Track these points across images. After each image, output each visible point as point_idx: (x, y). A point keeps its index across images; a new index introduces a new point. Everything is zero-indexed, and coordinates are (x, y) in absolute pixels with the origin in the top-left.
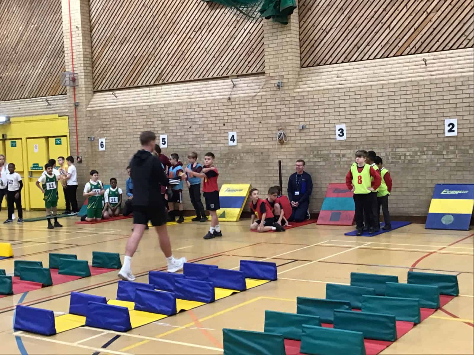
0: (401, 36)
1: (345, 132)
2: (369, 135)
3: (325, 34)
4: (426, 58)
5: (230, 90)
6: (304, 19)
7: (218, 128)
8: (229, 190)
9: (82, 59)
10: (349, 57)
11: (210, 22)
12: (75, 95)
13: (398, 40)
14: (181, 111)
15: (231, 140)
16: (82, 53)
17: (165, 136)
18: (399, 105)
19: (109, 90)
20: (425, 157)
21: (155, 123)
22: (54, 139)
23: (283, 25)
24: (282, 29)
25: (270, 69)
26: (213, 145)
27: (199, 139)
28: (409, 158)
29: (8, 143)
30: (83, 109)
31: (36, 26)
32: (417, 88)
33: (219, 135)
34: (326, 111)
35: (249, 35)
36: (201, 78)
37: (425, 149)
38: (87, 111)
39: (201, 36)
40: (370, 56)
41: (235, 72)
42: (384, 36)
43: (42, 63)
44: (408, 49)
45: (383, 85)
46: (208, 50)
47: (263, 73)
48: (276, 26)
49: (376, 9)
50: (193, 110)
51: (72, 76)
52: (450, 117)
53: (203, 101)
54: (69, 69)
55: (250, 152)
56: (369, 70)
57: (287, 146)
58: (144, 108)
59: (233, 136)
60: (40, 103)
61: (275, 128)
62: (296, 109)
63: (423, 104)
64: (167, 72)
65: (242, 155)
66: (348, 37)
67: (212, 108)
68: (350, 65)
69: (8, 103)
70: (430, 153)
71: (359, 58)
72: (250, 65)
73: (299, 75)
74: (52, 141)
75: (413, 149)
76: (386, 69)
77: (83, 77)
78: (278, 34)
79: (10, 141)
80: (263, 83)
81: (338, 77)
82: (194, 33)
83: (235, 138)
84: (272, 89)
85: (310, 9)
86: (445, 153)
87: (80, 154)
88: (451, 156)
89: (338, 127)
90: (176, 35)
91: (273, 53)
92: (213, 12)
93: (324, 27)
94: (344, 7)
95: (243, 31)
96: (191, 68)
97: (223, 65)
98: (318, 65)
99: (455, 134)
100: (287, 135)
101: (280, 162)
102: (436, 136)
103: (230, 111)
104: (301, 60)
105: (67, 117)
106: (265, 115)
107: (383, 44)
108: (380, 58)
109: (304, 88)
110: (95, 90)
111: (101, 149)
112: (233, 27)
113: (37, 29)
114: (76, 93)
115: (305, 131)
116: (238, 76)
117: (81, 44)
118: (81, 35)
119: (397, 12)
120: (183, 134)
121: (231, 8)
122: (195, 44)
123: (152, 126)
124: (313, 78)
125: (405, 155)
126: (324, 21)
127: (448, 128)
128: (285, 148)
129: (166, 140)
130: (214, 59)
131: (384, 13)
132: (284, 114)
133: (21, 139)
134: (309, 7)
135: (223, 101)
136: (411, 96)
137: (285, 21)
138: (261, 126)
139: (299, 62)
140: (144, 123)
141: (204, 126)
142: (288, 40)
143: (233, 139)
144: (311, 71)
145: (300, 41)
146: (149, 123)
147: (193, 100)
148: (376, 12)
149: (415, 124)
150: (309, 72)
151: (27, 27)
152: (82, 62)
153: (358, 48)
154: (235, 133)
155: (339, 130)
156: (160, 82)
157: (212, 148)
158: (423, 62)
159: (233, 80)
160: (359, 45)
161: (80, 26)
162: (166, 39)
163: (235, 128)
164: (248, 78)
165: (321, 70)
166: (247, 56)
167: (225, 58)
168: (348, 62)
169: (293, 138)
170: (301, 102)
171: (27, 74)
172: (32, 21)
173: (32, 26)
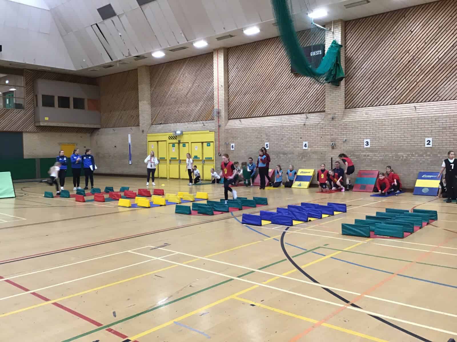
0: (402, 94)
1: (369, 143)
2: (382, 145)
3: (359, 91)
4: (416, 106)
5: (305, 120)
6: (348, 83)
7: (297, 140)
8: (302, 172)
9: (224, 102)
10: (373, 104)
11: (295, 84)
12: (219, 121)
13: (400, 96)
14: (277, 130)
15: (304, 146)
16: (224, 99)
17: (268, 143)
18: (400, 130)
19: (237, 119)
20: (413, 157)
21: (263, 136)
22: (206, 143)
23: (336, 87)
24: (336, 89)
25: (328, 109)
26: (294, 149)
27: (286, 145)
28: (405, 158)
30: (223, 128)
32: (410, 121)
33: (298, 143)
34: (359, 132)
35: (317, 91)
36: (288, 113)
37: (414, 153)
38: (225, 129)
39: (289, 91)
40: (384, 104)
41: (308, 110)
42: (392, 94)
43: (201, 104)
44: (406, 101)
45: (391, 119)
46: (293, 99)
47: (324, 111)
48: (333, 87)
49: (388, 79)
50: (283, 130)
51: (217, 111)
52: (428, 137)
53: (289, 125)
54: (216, 107)
55: (315, 152)
56: (384, 111)
57: (336, 150)
58: (257, 128)
59: (306, 144)
60: (199, 124)
61: (329, 141)
62: (342, 131)
63: (413, 129)
64: (270, 110)
65: (310, 154)
66: (373, 93)
67: (295, 129)
68: (373, 108)
69: (182, 124)
70: (417, 155)
71: (378, 105)
72: (316, 107)
73: (344, 112)
74: (205, 144)
75: (407, 153)
76: (393, 110)
77: (224, 111)
78: (334, 91)
79: (182, 144)
80: (324, 117)
81: (366, 114)
82: (285, 90)
83: (307, 145)
84: (329, 120)
85: (351, 78)
86: (424, 155)
87: (220, 152)
88: (428, 157)
89: (365, 140)
90: (275, 91)
91: (330, 101)
92: (297, 78)
93: (359, 88)
94: (371, 78)
95: (313, 89)
96: (283, 108)
97: (301, 107)
98: (355, 108)
99: (431, 146)
100: (336, 144)
101: (332, 158)
102: (420, 147)
103: (304, 131)
104: (345, 105)
105: (214, 132)
106: (324, 133)
107: (392, 97)
108: (390, 105)
109: (347, 120)
110: (229, 118)
111: (232, 149)
112: (307, 87)
113: (199, 86)
114: (220, 119)
115: (347, 142)
116: (309, 113)
117: (223, 94)
118: (223, 90)
119: (400, 81)
120: (278, 142)
121: (307, 77)
122: (286, 96)
123: (261, 138)
124: (352, 115)
125: (403, 156)
126: (360, 84)
127: (426, 143)
128: (335, 151)
129: (268, 145)
130: (296, 103)
131: (393, 81)
132: (335, 133)
133: (188, 143)
134: (351, 77)
135: (301, 125)
136: (407, 125)
137: (338, 85)
138: (322, 139)
139: (344, 106)
140: (257, 136)
141: (290, 139)
142: (339, 94)
143: (305, 146)
144: (351, 111)
145: (345, 95)
146: (259, 136)
147: (284, 125)
148: (388, 81)
149: (409, 140)
150: (350, 111)
151: (193, 85)
152: (224, 104)
153: (378, 99)
154: (307, 143)
155: (366, 142)
156: (266, 115)
157: (294, 150)
158: (414, 108)
159: (307, 115)
160: (378, 98)
161: (223, 85)
162: (270, 92)
163: (307, 140)
164: (315, 114)
165: (357, 111)
166: (315, 102)
167: (303, 103)
168: (372, 106)
169: (340, 146)
170: (345, 127)
171: (192, 109)
172: (196, 82)
173: (196, 85)
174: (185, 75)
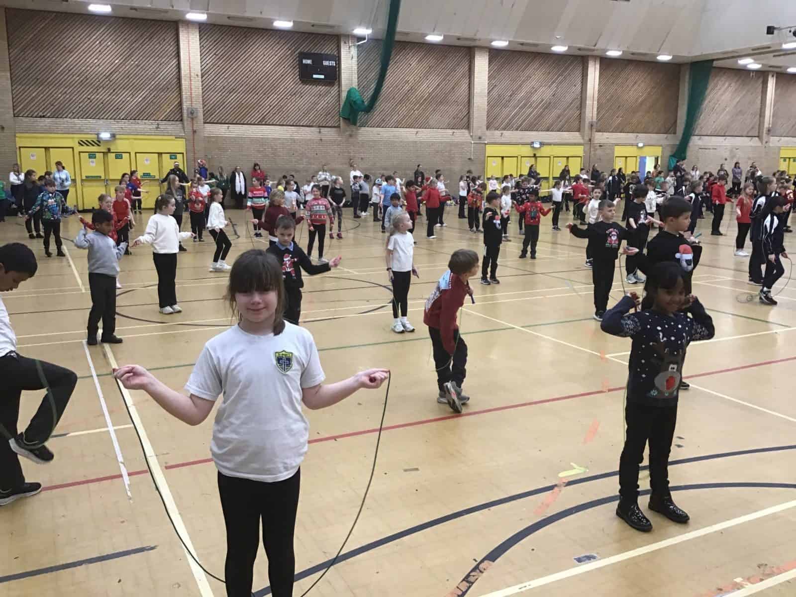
7: (313, 156)
9: (201, 98)
14: (287, 144)
16: (201, 94)
22: (168, 154)
25: (345, 126)
26: (309, 166)
27: (299, 162)
29: (111, 156)
30: (200, 135)
31: (137, 63)
33: (313, 160)
34: (375, 151)
38: (205, 136)
54: (187, 104)
55: (333, 170)
61: (348, 158)
62: (360, 149)
67: (309, 144)
74: (166, 156)
77: (201, 112)
79: (114, 154)
80: (338, 133)
84: (346, 137)
90: (276, 95)
105: (184, 140)
109: (362, 138)
110: (205, 121)
114: (194, 122)
115: (364, 161)
132: (353, 151)
133: (130, 153)
135: (317, 140)
141: (303, 154)
147: (295, 138)
156: (263, 123)
159: (318, 129)
170: (362, 146)
171: (124, 100)
172: (132, 58)
173: (132, 63)
174: (106, 43)
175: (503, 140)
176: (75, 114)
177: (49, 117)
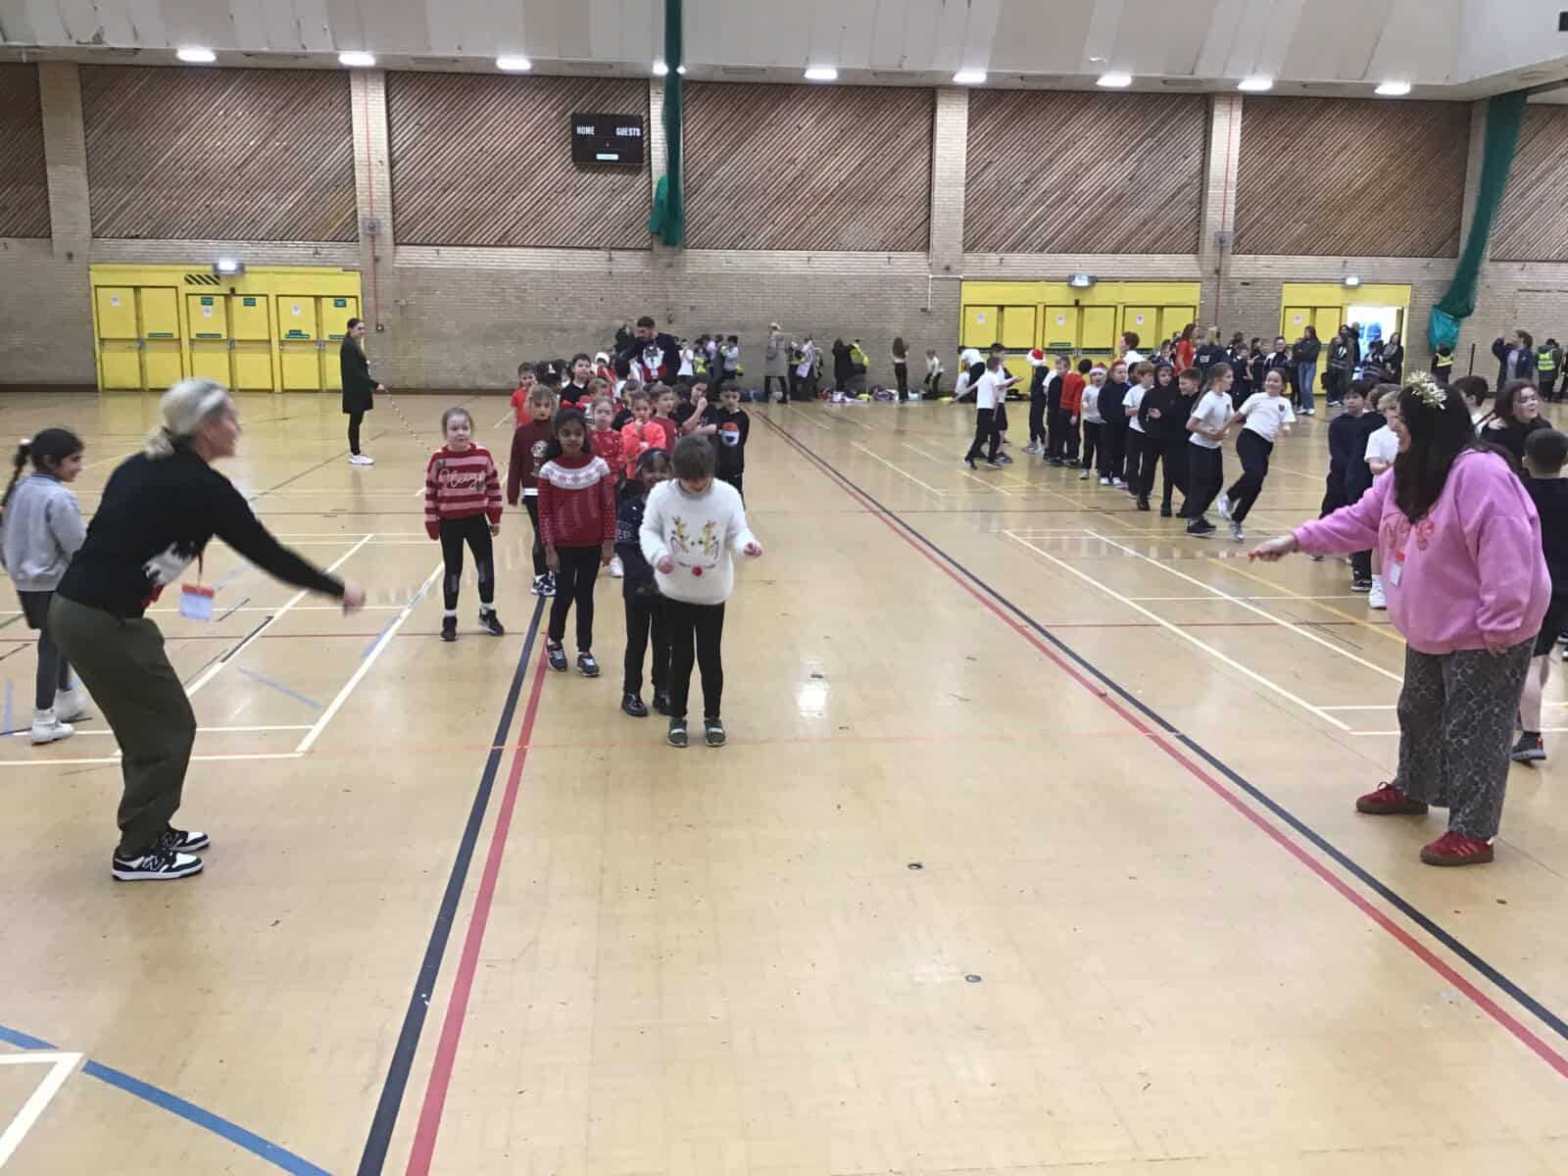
5: (608, 263)
7: (594, 303)
9: (388, 202)
11: (577, 186)
12: (373, 245)
14: (543, 281)
16: (388, 194)
19: (424, 244)
22: (331, 299)
27: (567, 313)
29: (238, 301)
30: (388, 265)
31: (285, 144)
33: (594, 310)
34: (719, 294)
36: (564, 245)
38: (396, 267)
41: (609, 243)
43: (297, 194)
50: (559, 280)
51: (368, 221)
53: (574, 272)
54: (363, 212)
57: (676, 325)
60: (297, 250)
61: (663, 307)
62: (687, 290)
64: (515, 233)
67: (586, 281)
69: (225, 244)
74: (327, 301)
77: (389, 225)
79: (242, 298)
80: (648, 260)
84: (660, 268)
87: (380, 322)
90: (529, 193)
95: (620, 202)
96: (550, 232)
97: (593, 234)
98: (703, 248)
100: (676, 315)
103: (609, 285)
105: (358, 273)
106: (652, 293)
110: (401, 241)
112: (607, 195)
114: (375, 243)
115: (697, 312)
116: (613, 249)
117: (387, 183)
118: (387, 171)
120: (546, 306)
122: (556, 207)
124: (702, 261)
128: (674, 327)
132: (673, 294)
133: (266, 296)
135: (601, 274)
138: (647, 303)
140: (490, 290)
141: (575, 299)
144: (697, 254)
147: (560, 269)
152: (388, 206)
156: (507, 243)
157: (585, 323)
159: (610, 253)
161: (385, 160)
170: (693, 284)
171: (263, 207)
172: (277, 137)
173: (277, 144)
174: (235, 112)
175: (1006, 272)
176: (185, 232)
177: (144, 238)
